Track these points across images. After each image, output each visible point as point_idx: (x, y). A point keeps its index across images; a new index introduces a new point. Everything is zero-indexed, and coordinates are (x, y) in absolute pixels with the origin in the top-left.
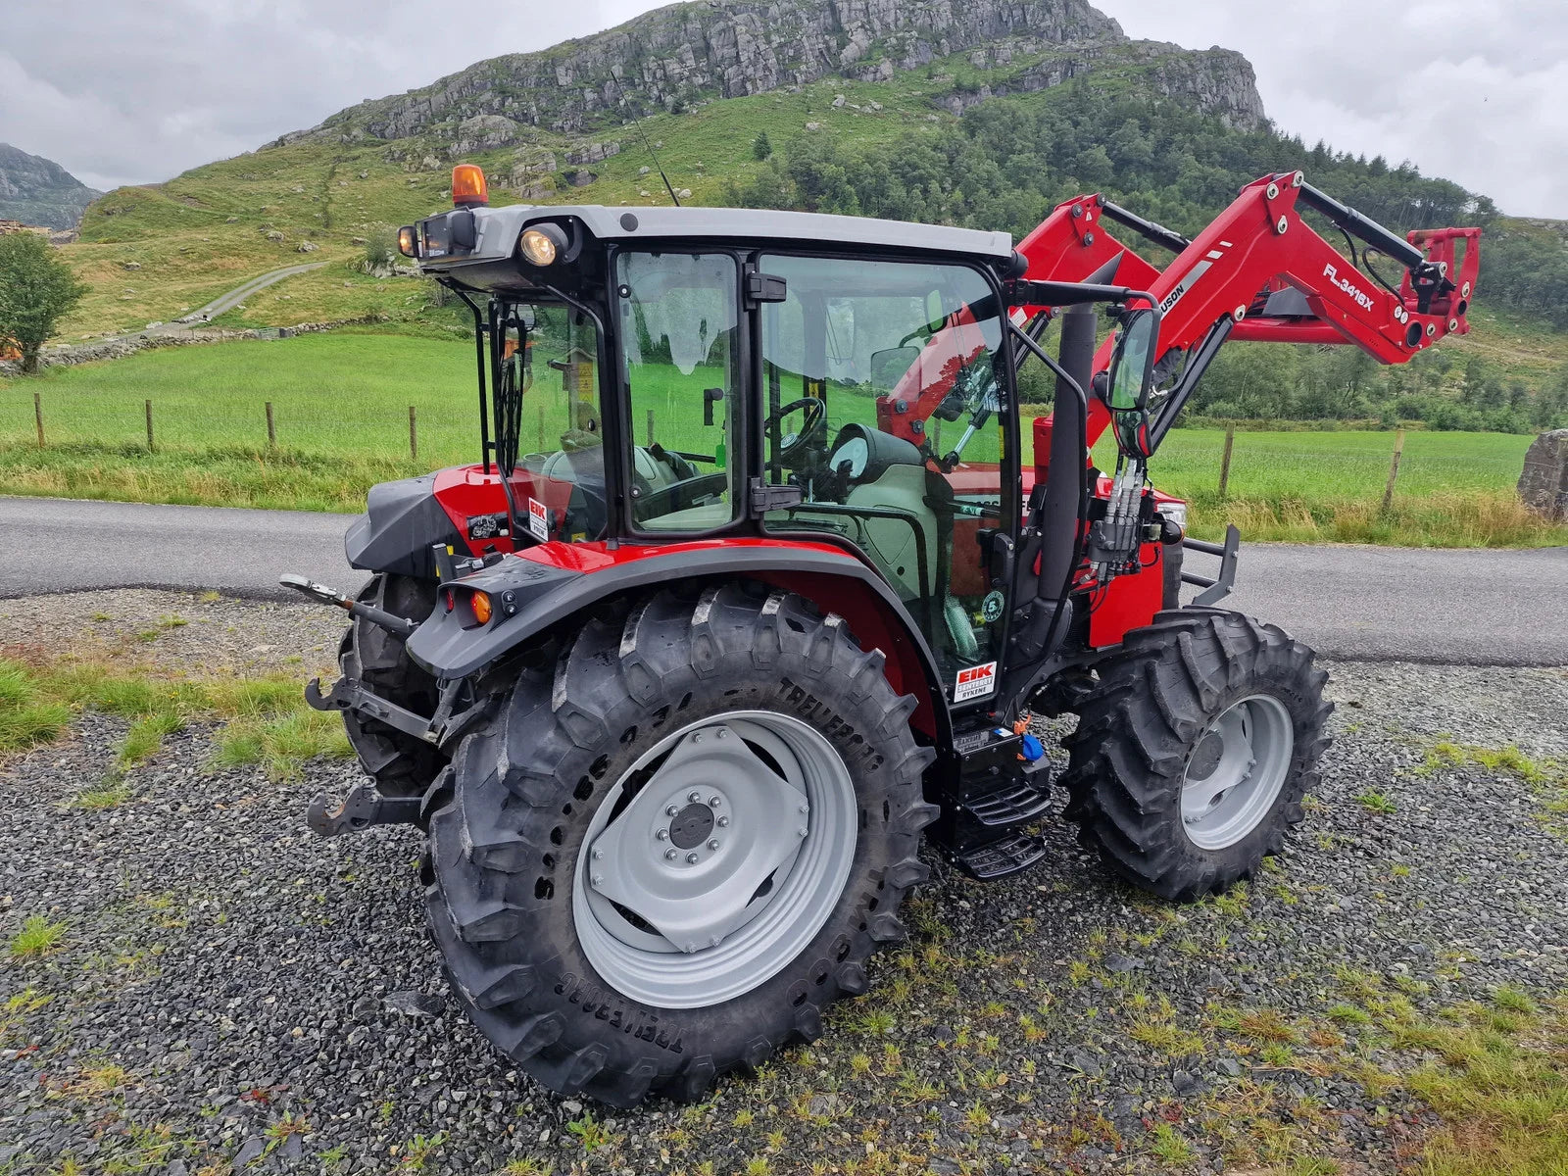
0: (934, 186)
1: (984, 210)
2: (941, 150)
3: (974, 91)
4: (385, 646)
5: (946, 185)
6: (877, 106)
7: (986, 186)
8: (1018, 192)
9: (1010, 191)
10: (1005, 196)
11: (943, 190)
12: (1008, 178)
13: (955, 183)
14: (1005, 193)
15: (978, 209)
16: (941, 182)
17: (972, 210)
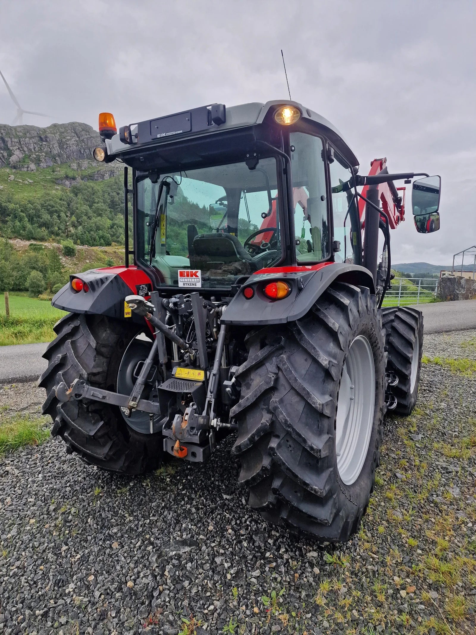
0: (63, 214)
1: (86, 224)
2: (64, 200)
3: (74, 178)
4: (95, 361)
5: (68, 214)
6: (31, 181)
7: (86, 215)
8: (99, 218)
9: (96, 218)
10: (94, 220)
11: (67, 216)
12: (94, 212)
13: (72, 214)
14: (94, 218)
15: (83, 224)
16: (65, 213)
17: (81, 224)
